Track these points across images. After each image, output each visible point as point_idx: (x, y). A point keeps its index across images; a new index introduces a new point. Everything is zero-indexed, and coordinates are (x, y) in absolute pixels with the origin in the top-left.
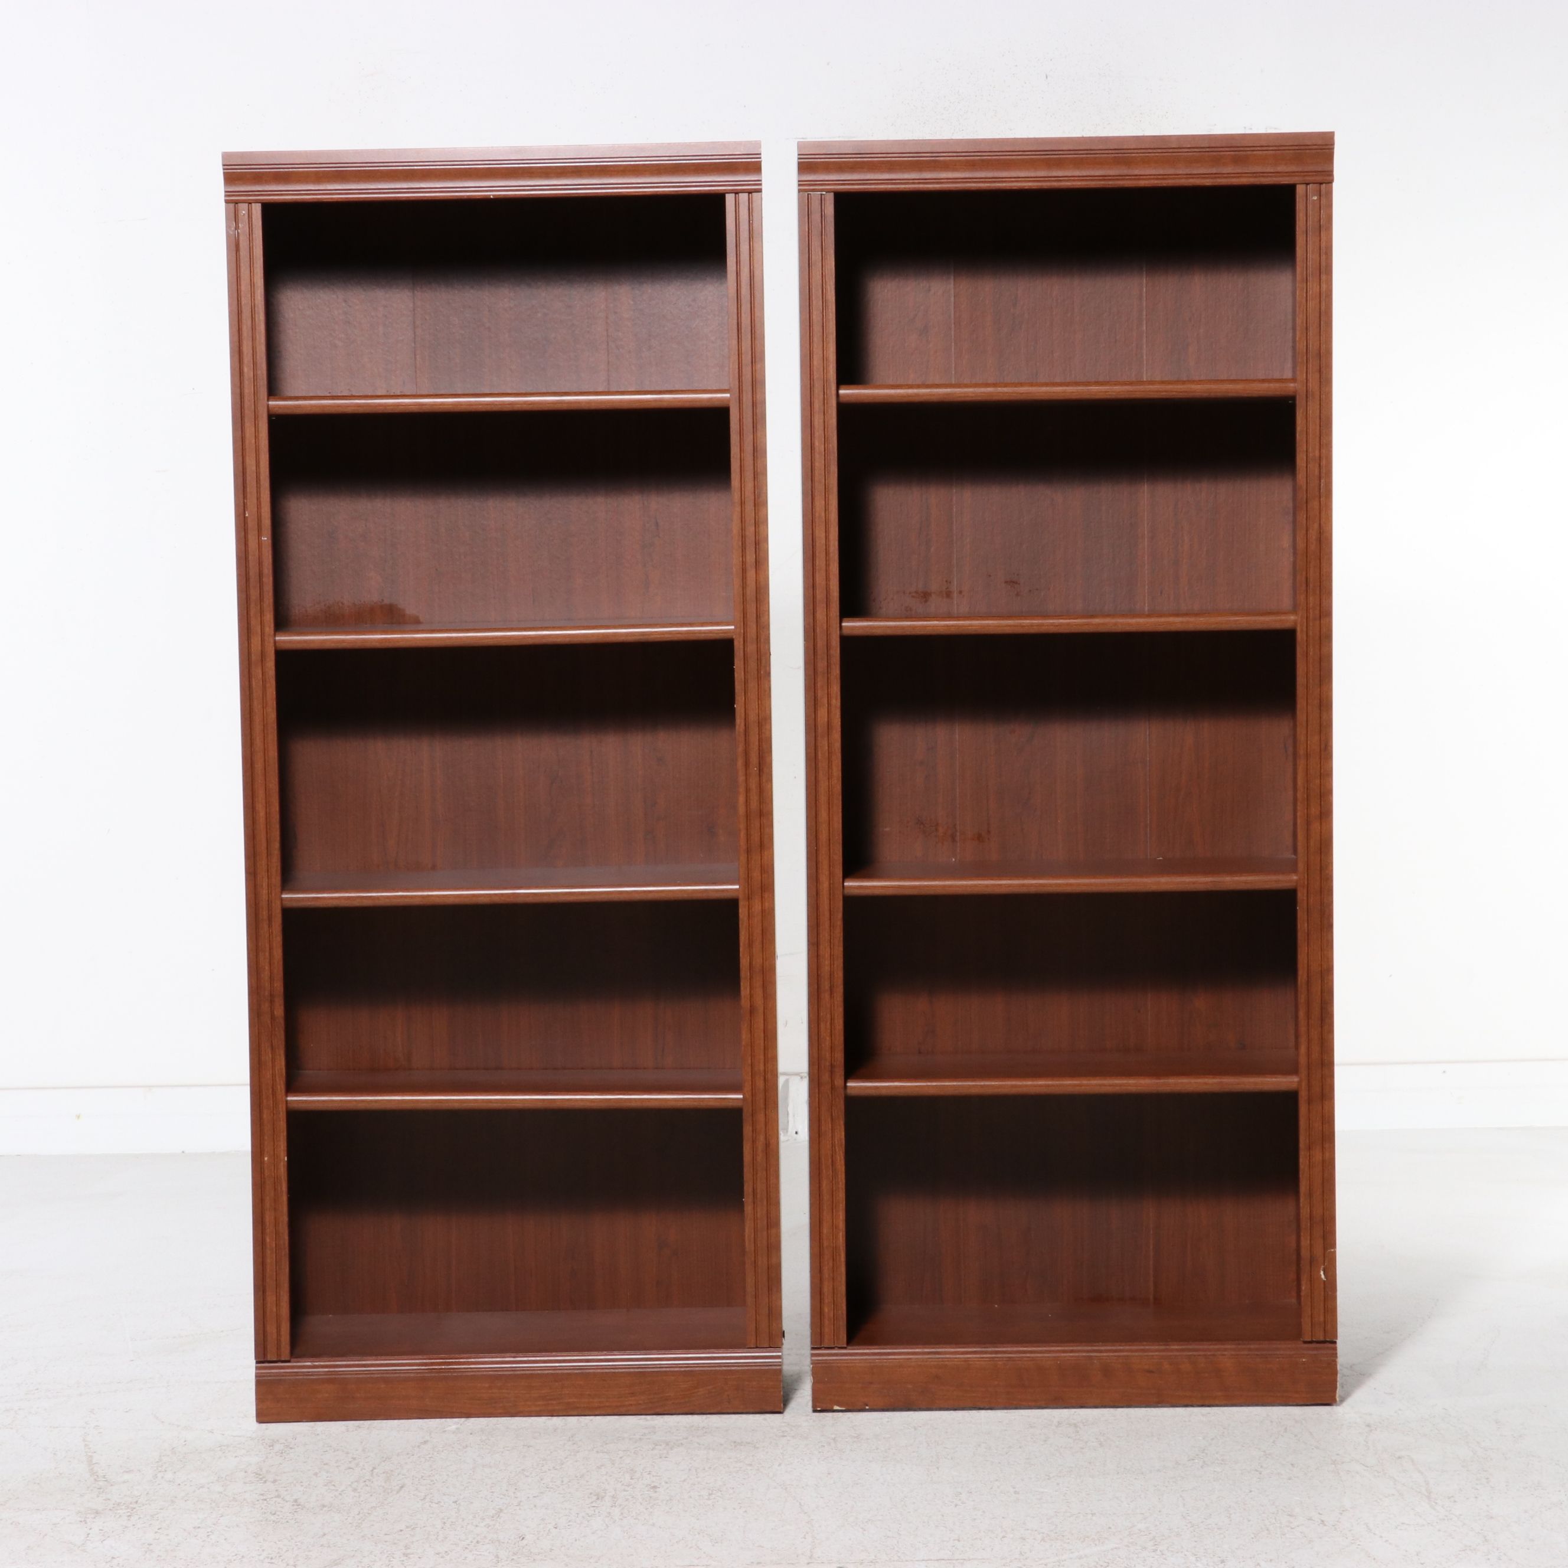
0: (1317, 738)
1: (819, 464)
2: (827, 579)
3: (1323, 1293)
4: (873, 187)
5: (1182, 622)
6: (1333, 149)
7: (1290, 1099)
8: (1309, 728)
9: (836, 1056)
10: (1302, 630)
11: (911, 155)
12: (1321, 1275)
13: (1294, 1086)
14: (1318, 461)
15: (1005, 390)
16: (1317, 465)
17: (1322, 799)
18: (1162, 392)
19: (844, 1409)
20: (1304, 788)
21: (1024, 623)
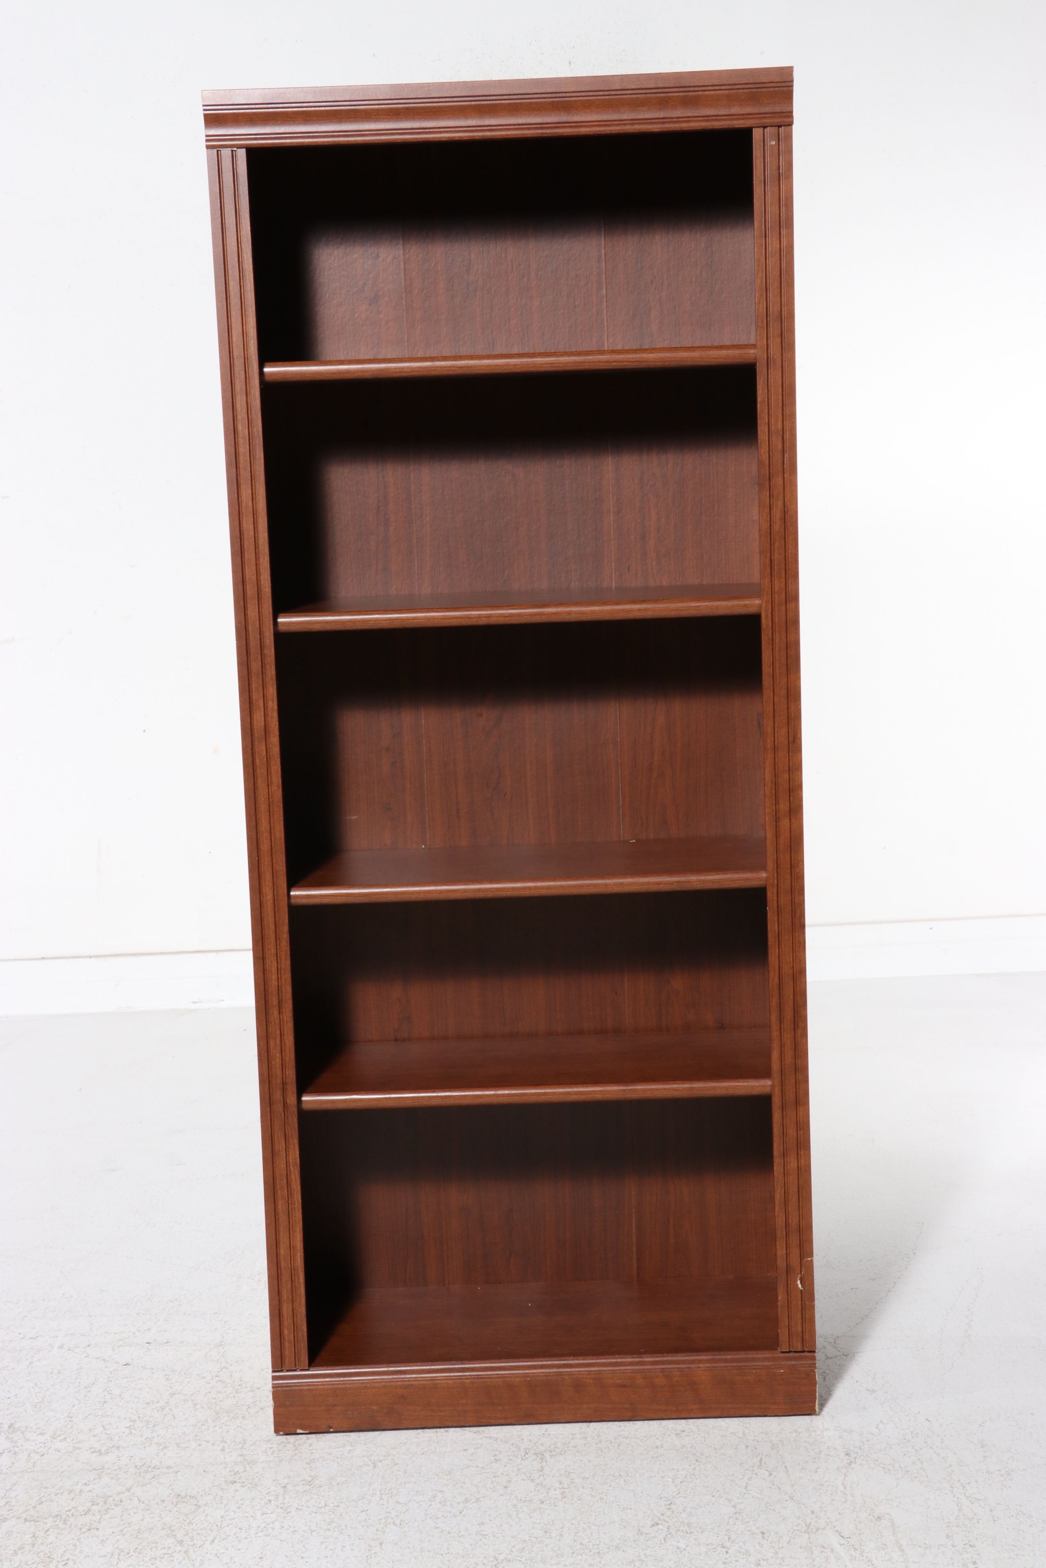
0: (784, 731)
1: (243, 449)
2: (258, 574)
3: (800, 1303)
4: (288, 141)
5: (639, 610)
6: (792, 86)
7: (763, 1102)
8: (776, 719)
9: (287, 1073)
10: (767, 616)
11: (328, 104)
12: (798, 1285)
13: (767, 1090)
14: (781, 433)
15: (443, 363)
16: (780, 438)
17: (791, 794)
18: (613, 362)
19: (308, 1432)
20: (772, 783)
21: (471, 614)
